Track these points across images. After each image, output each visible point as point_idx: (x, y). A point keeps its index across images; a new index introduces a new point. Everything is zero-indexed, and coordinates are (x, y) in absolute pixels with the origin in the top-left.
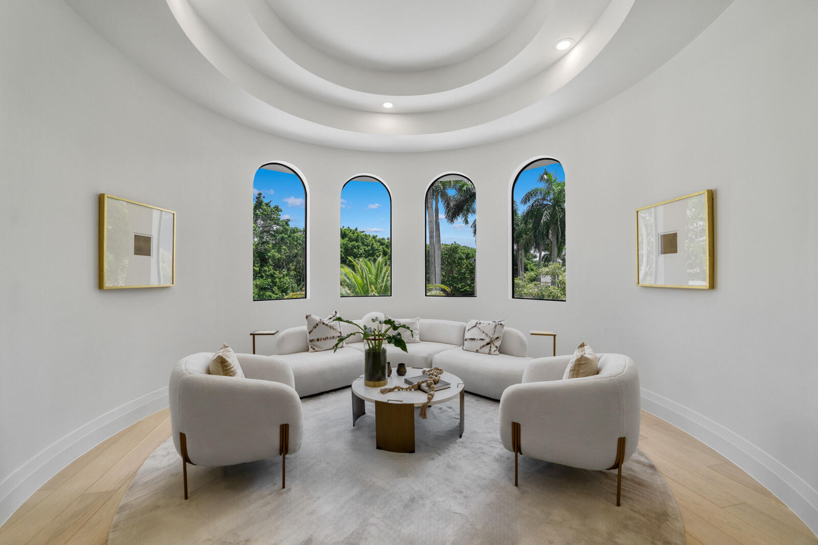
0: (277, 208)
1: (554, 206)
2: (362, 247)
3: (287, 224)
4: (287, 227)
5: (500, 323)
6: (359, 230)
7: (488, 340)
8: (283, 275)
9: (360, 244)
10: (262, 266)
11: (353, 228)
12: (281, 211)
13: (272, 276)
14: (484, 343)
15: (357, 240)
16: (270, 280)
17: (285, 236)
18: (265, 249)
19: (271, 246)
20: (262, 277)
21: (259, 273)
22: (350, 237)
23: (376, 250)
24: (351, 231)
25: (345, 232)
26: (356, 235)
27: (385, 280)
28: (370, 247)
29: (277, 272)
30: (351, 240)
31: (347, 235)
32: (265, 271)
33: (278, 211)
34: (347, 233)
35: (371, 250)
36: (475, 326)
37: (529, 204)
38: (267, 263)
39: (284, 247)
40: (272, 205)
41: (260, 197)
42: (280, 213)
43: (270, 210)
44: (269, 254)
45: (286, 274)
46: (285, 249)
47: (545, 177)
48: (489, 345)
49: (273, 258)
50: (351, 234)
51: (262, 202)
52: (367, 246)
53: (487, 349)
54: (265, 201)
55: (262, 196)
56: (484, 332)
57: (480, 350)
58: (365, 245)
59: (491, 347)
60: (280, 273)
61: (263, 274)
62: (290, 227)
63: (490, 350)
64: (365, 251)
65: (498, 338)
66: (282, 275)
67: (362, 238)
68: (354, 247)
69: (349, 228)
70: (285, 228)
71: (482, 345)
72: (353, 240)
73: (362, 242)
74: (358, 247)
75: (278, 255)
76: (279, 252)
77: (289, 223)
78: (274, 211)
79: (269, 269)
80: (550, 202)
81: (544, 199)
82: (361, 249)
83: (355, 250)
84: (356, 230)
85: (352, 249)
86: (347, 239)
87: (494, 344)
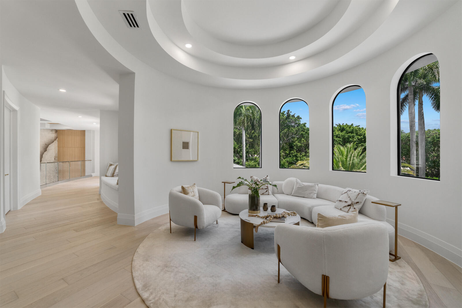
0: (299, 118)
2: (356, 137)
3: (304, 125)
4: (305, 128)
5: (363, 192)
6: (354, 126)
7: (349, 203)
8: (303, 156)
9: (355, 134)
10: (290, 150)
11: (349, 124)
12: (301, 119)
13: (296, 156)
14: (346, 204)
15: (352, 132)
16: (295, 158)
17: (303, 133)
18: (292, 141)
19: (296, 139)
20: (290, 156)
21: (289, 154)
22: (347, 130)
24: (348, 126)
25: (343, 127)
26: (352, 129)
27: (352, 159)
28: (362, 137)
29: (299, 154)
30: (347, 132)
31: (345, 129)
32: (292, 153)
33: (299, 119)
34: (345, 128)
35: (363, 138)
36: (346, 193)
38: (293, 149)
39: (303, 139)
40: (296, 116)
41: (289, 113)
42: (300, 120)
43: (294, 119)
44: (294, 144)
45: (304, 155)
46: (303, 141)
48: (349, 207)
49: (297, 145)
50: (348, 129)
51: (290, 115)
52: (360, 135)
53: (347, 209)
54: (292, 114)
55: (290, 111)
56: (349, 197)
57: (342, 209)
58: (359, 135)
59: (350, 208)
60: (301, 154)
61: (291, 155)
62: (307, 127)
63: (349, 210)
64: (358, 139)
65: (358, 202)
66: (301, 156)
67: (356, 131)
68: (350, 137)
69: (347, 124)
70: (303, 128)
71: (344, 206)
72: (349, 133)
73: (356, 133)
74: (353, 137)
75: (299, 144)
76: (299, 142)
77: (306, 125)
78: (297, 119)
79: (294, 152)
82: (355, 138)
83: (350, 139)
84: (352, 125)
85: (348, 138)
86: (345, 132)
87: (353, 206)
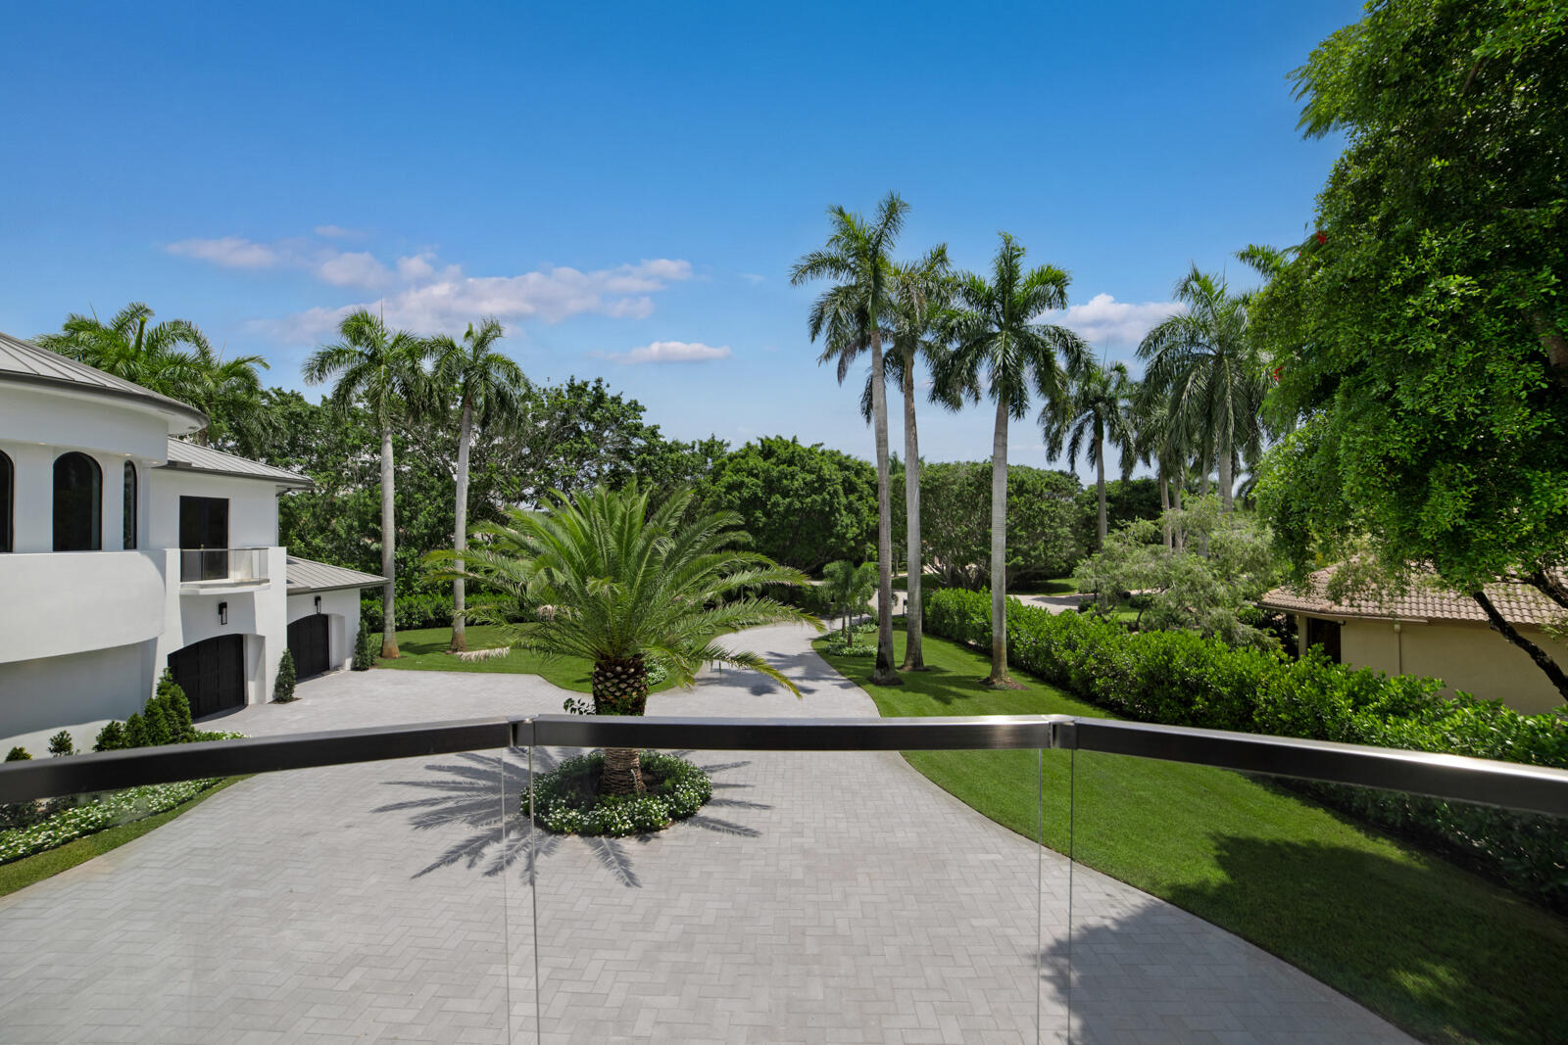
0: (635, 406)
1: (1219, 358)
2: (800, 476)
3: (655, 434)
4: (655, 441)
6: (797, 442)
9: (797, 468)
15: (790, 462)
17: (651, 458)
23: (829, 480)
24: (783, 443)
25: (770, 447)
26: (792, 451)
28: (814, 476)
30: (779, 462)
31: (774, 451)
33: (637, 411)
34: (775, 448)
35: (817, 481)
37: (1154, 356)
40: (625, 401)
41: (599, 387)
42: (641, 414)
43: (621, 409)
47: (1195, 285)
50: (781, 453)
51: (604, 396)
52: (810, 472)
54: (610, 393)
55: (604, 384)
58: (807, 471)
62: (662, 440)
64: (805, 483)
67: (802, 457)
68: (783, 475)
69: (779, 438)
70: (651, 443)
72: (784, 463)
73: (800, 465)
74: (793, 477)
77: (660, 432)
78: (628, 412)
80: (1209, 347)
81: (1193, 341)
82: (797, 480)
83: (785, 481)
85: (779, 480)
86: (773, 460)
